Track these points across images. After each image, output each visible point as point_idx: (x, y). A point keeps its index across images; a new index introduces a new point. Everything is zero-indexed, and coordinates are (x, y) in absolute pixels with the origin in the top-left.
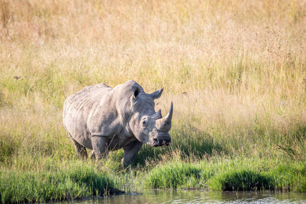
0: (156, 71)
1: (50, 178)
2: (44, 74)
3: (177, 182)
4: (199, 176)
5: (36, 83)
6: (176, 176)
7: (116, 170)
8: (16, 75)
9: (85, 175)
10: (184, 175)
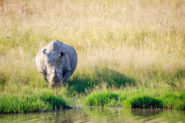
0: (92, 35)
1: (27, 98)
2: (24, 36)
3: (104, 102)
4: (118, 99)
5: (20, 41)
6: (104, 98)
7: (67, 94)
8: (7, 36)
9: (48, 97)
10: (108, 98)
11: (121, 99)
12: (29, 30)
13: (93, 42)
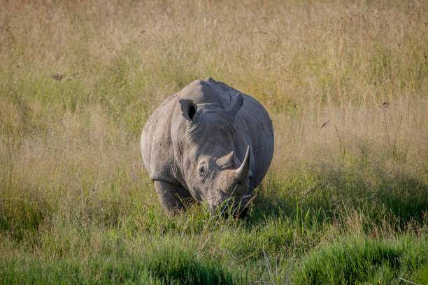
0: (324, 62)
1: (110, 271)
2: (111, 70)
3: (356, 275)
4: (398, 265)
5: (96, 86)
6: (354, 264)
7: (239, 254)
8: (55, 72)
9: (177, 264)
10: (368, 263)
11: (409, 263)
12: (127, 53)
13: (327, 86)
